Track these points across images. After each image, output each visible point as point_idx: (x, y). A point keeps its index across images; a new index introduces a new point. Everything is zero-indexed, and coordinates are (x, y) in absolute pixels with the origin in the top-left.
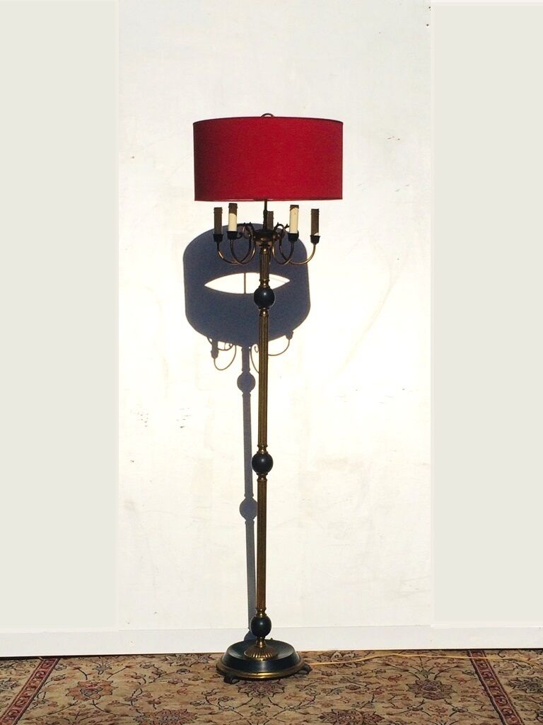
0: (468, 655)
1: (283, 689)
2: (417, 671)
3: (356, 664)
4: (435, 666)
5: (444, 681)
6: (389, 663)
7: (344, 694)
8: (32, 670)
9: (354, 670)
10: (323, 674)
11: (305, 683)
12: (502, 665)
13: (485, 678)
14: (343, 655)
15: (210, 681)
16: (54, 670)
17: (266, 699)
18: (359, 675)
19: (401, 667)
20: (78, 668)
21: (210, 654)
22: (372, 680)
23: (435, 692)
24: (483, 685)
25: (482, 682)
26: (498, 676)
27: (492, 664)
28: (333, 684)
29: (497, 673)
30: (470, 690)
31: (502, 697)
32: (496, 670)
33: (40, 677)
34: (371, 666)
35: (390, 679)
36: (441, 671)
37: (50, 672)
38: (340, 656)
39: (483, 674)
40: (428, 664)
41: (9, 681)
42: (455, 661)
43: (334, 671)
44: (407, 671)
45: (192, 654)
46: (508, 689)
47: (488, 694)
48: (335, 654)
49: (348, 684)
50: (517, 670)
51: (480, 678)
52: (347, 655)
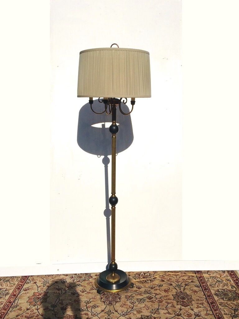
0: (196, 274)
1: (120, 298)
2: (176, 285)
3: (150, 280)
4: (183, 281)
5: (188, 292)
6: (163, 279)
7: (146, 303)
8: (16, 283)
9: (149, 285)
10: (137, 288)
11: (129, 294)
12: (210, 280)
13: (205, 289)
14: (145, 274)
15: (89, 293)
16: (25, 284)
17: (112, 306)
18: (152, 288)
19: (169, 282)
20: (35, 283)
21: (90, 274)
22: (158, 292)
23: (185, 300)
24: (205, 295)
25: (204, 293)
26: (210, 288)
27: (206, 280)
28: (141, 295)
29: (209, 286)
30: (200, 299)
31: (214, 304)
32: (209, 284)
33: (19, 289)
34: (157, 282)
35: (165, 291)
36: (186, 285)
37: (24, 285)
38: (144, 275)
39: (203, 287)
40: (180, 280)
41: (6, 290)
42: (190, 278)
43: (141, 285)
44: (171, 285)
45: (83, 274)
46: (216, 298)
47: (208, 302)
48: (141, 274)
49: (148, 295)
50: (217, 284)
51: (202, 290)
52: (146, 274)
